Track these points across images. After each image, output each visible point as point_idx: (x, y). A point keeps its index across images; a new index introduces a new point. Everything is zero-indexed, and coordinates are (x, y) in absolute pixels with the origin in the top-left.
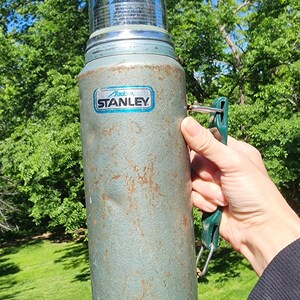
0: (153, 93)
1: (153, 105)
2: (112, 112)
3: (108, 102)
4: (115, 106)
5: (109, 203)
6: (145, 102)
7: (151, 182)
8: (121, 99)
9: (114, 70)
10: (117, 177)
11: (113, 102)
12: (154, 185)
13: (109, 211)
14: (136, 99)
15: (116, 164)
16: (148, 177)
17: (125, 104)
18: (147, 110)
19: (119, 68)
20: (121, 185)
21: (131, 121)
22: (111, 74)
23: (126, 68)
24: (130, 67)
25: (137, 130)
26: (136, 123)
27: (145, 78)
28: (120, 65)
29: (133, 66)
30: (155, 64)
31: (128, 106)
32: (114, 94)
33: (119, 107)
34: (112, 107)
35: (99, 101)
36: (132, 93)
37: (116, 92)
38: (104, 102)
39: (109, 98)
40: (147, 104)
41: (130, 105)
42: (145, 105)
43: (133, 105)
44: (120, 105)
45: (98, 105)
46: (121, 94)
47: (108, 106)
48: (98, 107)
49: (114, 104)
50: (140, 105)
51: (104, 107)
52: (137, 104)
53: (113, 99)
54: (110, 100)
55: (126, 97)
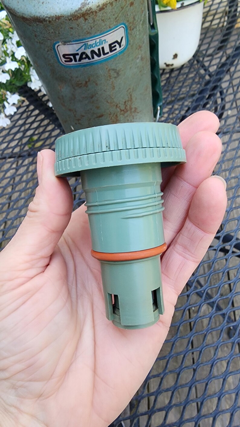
0: (126, 29)
1: (128, 42)
2: (85, 66)
3: (78, 57)
4: (87, 60)
6: (120, 44)
8: (93, 52)
9: (76, 17)
10: (101, 116)
14: (110, 45)
15: (98, 108)
16: (128, 107)
17: (99, 55)
19: (83, 15)
21: (108, 69)
22: (74, 25)
23: (92, 12)
24: (98, 9)
25: (116, 75)
26: (113, 70)
27: (116, 16)
28: (84, 10)
29: (101, 6)
31: (102, 56)
32: (84, 47)
33: (92, 60)
34: (83, 61)
35: (64, 56)
36: (105, 40)
37: (85, 44)
38: (72, 57)
39: (77, 52)
40: (122, 44)
41: (104, 54)
42: (120, 47)
43: (108, 53)
44: (93, 58)
45: (63, 60)
46: (91, 46)
47: (78, 60)
48: (64, 62)
49: (85, 58)
50: (116, 49)
51: (73, 62)
52: (111, 51)
53: (83, 53)
54: (80, 54)
55: (98, 47)
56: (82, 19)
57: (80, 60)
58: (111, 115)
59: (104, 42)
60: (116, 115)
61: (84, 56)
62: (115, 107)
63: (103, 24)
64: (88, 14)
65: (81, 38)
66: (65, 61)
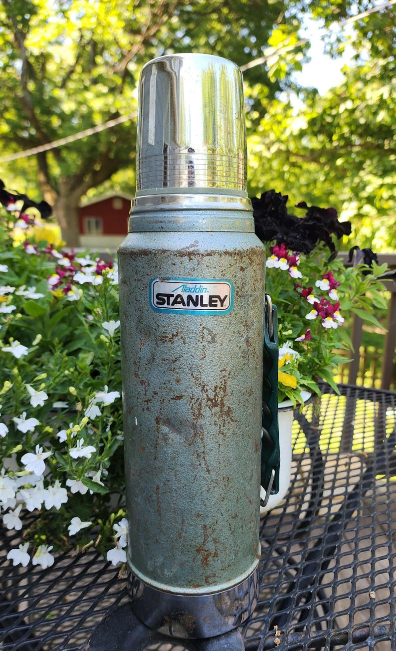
0: (232, 290)
1: (231, 304)
3: (172, 299)
4: (181, 306)
5: (165, 429)
6: (222, 302)
7: (223, 405)
8: (190, 297)
9: (181, 254)
10: (179, 397)
12: (226, 409)
13: (164, 439)
14: (211, 297)
15: (178, 381)
16: (219, 398)
17: (196, 304)
18: (223, 312)
19: (190, 254)
20: (184, 408)
21: (202, 326)
22: (177, 260)
23: (199, 254)
24: (206, 253)
25: (210, 338)
26: (208, 330)
27: (223, 269)
28: (191, 250)
29: (209, 252)
30: (237, 249)
31: (199, 307)
32: (181, 289)
33: (186, 307)
34: (177, 306)
35: (158, 295)
37: (184, 285)
38: (166, 298)
39: (172, 293)
40: (224, 304)
41: (202, 305)
42: (222, 305)
43: (206, 305)
44: (188, 305)
45: (156, 300)
46: (190, 290)
47: (171, 304)
48: (155, 304)
49: (179, 303)
50: (216, 305)
51: (165, 305)
52: (211, 305)
53: (179, 296)
54: (175, 296)
55: (197, 294)
56: (186, 258)
57: (173, 304)
58: (193, 401)
59: (205, 290)
60: (200, 404)
61: (179, 300)
62: (200, 388)
63: (207, 270)
64: (194, 254)
65: (180, 277)
66: (158, 303)
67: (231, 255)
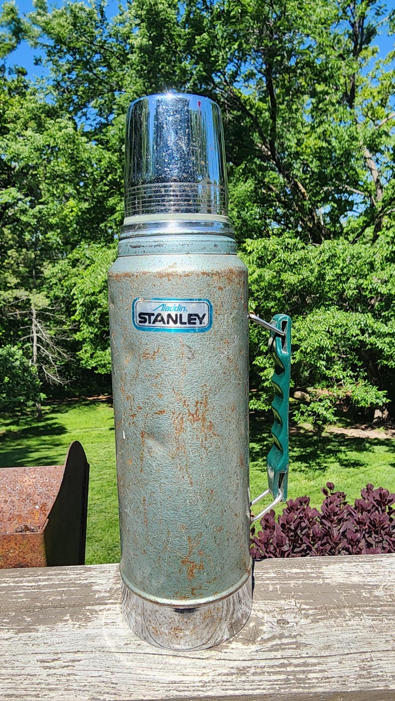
0: (210, 308)
1: (210, 322)
2: (157, 330)
3: (153, 318)
4: (161, 324)
5: (150, 442)
6: (201, 320)
7: (204, 419)
8: (169, 316)
9: (161, 276)
10: (161, 412)
11: (158, 318)
12: (208, 424)
13: (150, 452)
14: (190, 315)
15: (160, 396)
16: (200, 412)
17: (175, 322)
18: (202, 330)
19: (169, 276)
20: (167, 423)
21: (182, 343)
22: (157, 281)
23: (177, 275)
24: (184, 274)
25: (190, 355)
26: (188, 347)
27: (201, 288)
28: (170, 271)
29: (187, 273)
30: (215, 270)
31: (178, 324)
32: (161, 308)
33: (166, 325)
34: (157, 324)
35: (140, 314)
36: (185, 307)
37: (163, 305)
38: (147, 317)
39: (153, 312)
40: (203, 322)
41: (181, 323)
42: (201, 323)
43: (185, 323)
44: (168, 323)
45: (139, 319)
46: (169, 309)
47: (152, 322)
48: (138, 322)
49: (160, 321)
50: (195, 323)
51: (147, 324)
52: (190, 323)
53: (159, 315)
54: (156, 315)
55: (176, 313)
56: (166, 279)
57: (154, 323)
58: (175, 416)
59: (183, 309)
60: (182, 418)
61: (159, 318)
62: (181, 404)
63: (185, 290)
64: (173, 275)
65: (161, 297)
66: (140, 322)
67: (209, 276)
